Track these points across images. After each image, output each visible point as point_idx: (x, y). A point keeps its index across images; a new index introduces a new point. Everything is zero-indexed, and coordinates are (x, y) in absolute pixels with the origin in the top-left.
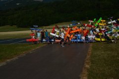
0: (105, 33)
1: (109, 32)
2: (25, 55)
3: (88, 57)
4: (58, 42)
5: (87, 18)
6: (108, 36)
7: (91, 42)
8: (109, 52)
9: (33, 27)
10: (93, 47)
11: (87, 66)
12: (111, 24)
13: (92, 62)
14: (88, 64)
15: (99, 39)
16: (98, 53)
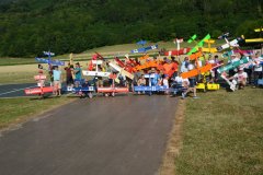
0: (215, 70)
1: (225, 69)
2: (20, 125)
3: (177, 128)
5: (174, 34)
8: (225, 116)
10: (187, 104)
11: (174, 150)
12: (228, 50)
13: (187, 140)
14: (175, 144)
16: (200, 117)
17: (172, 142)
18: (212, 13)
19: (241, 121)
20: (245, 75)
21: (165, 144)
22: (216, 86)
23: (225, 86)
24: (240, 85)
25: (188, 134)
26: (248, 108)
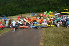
1: (56, 21)
3: (42, 37)
4: (21, 28)
6: (55, 23)
7: (44, 27)
8: (56, 34)
9: (2, 17)
10: (45, 31)
11: (42, 44)
12: (57, 15)
13: (45, 41)
14: (42, 42)
15: (49, 26)
16: (49, 34)
17: (41, 42)
18: (52, 5)
19: (60, 36)
20: (61, 22)
21: (39, 43)
22: (53, 26)
23: (56, 25)
24: (60, 25)
25: (46, 39)
26: (63, 32)
